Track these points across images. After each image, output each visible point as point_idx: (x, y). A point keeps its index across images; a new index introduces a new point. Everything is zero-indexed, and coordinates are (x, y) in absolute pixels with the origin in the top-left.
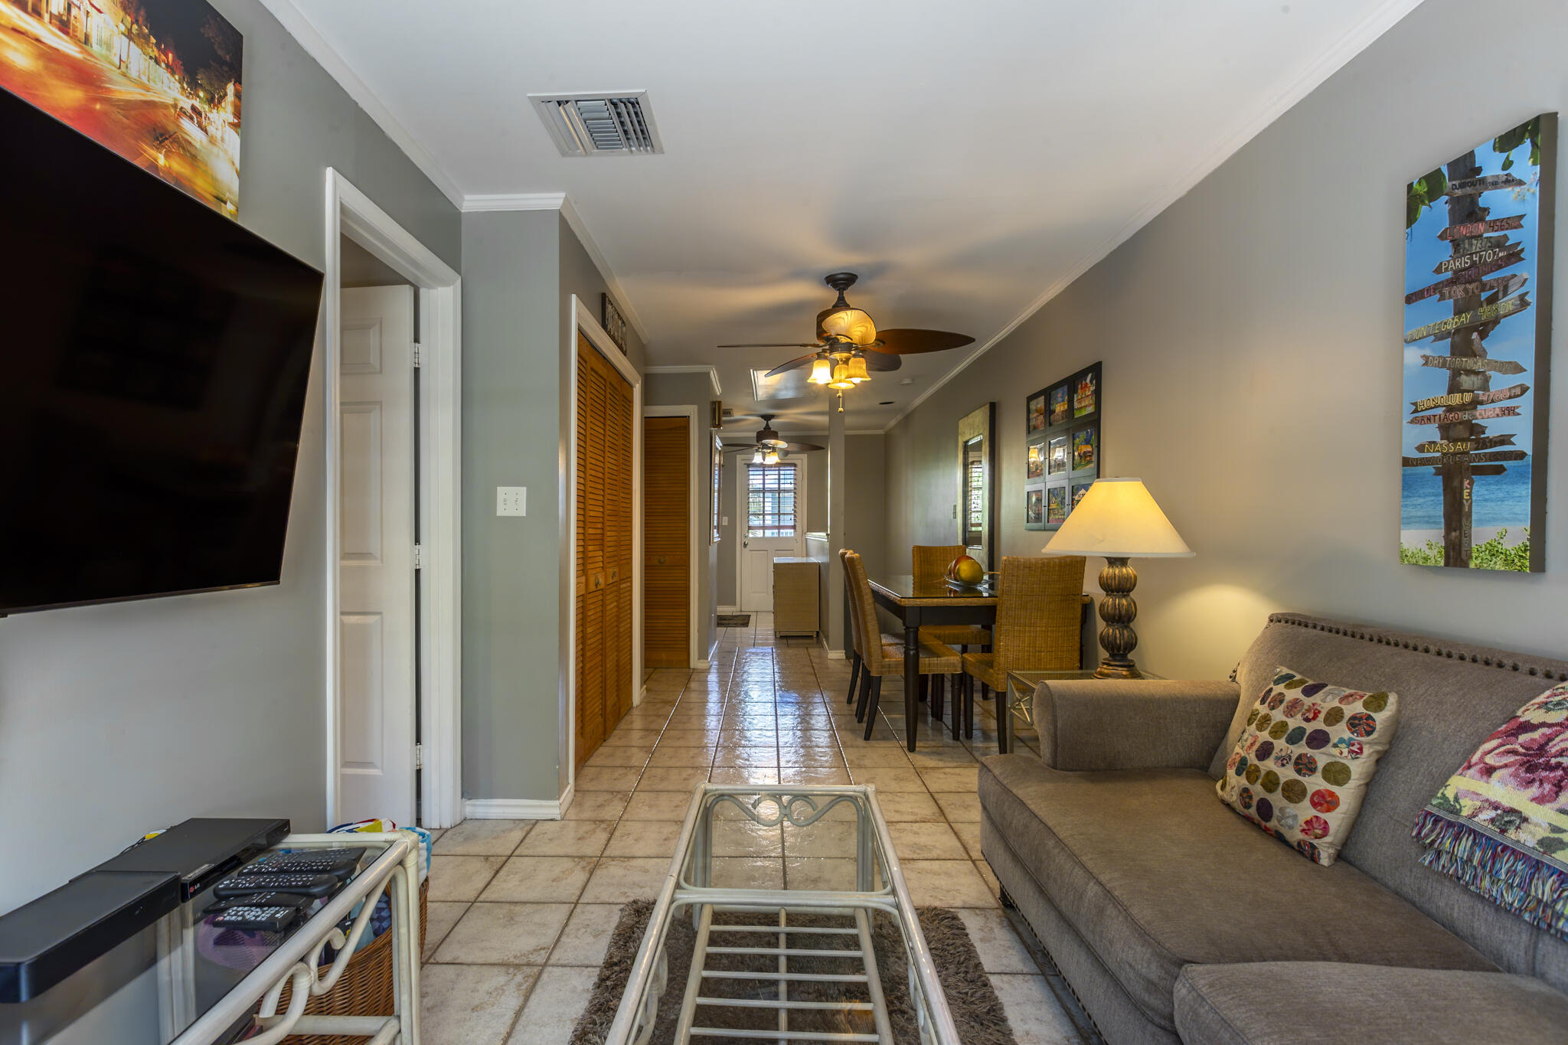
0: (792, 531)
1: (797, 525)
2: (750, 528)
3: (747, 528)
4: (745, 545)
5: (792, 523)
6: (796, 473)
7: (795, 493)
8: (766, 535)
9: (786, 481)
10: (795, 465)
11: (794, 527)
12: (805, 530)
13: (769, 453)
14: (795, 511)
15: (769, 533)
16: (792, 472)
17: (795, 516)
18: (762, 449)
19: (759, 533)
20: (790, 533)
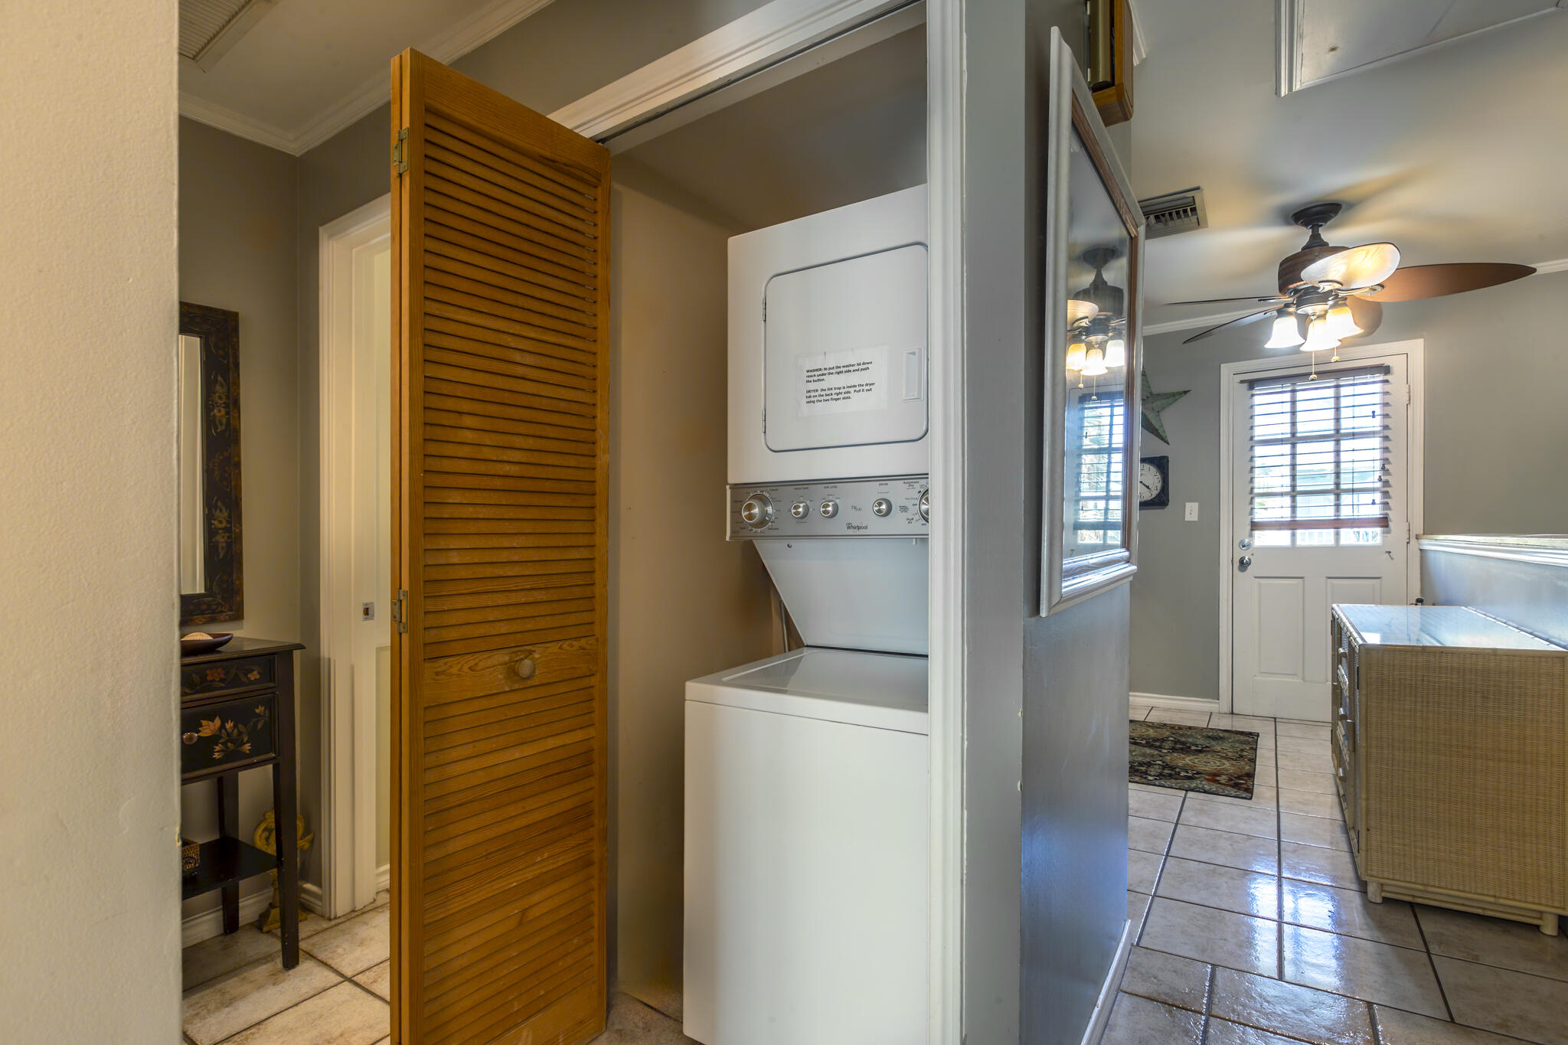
0: (1378, 530)
1: (1391, 515)
2: (1255, 526)
3: (1249, 528)
4: (1243, 565)
5: (1376, 512)
6: (1388, 387)
7: (1386, 438)
8: (1300, 542)
9: (1358, 411)
10: (1386, 370)
11: (1384, 522)
12: (1418, 526)
13: (1322, 316)
14: (1386, 483)
15: (1307, 538)
16: (1378, 387)
17: (1386, 494)
18: (1299, 305)
19: (1280, 538)
20: (1373, 537)
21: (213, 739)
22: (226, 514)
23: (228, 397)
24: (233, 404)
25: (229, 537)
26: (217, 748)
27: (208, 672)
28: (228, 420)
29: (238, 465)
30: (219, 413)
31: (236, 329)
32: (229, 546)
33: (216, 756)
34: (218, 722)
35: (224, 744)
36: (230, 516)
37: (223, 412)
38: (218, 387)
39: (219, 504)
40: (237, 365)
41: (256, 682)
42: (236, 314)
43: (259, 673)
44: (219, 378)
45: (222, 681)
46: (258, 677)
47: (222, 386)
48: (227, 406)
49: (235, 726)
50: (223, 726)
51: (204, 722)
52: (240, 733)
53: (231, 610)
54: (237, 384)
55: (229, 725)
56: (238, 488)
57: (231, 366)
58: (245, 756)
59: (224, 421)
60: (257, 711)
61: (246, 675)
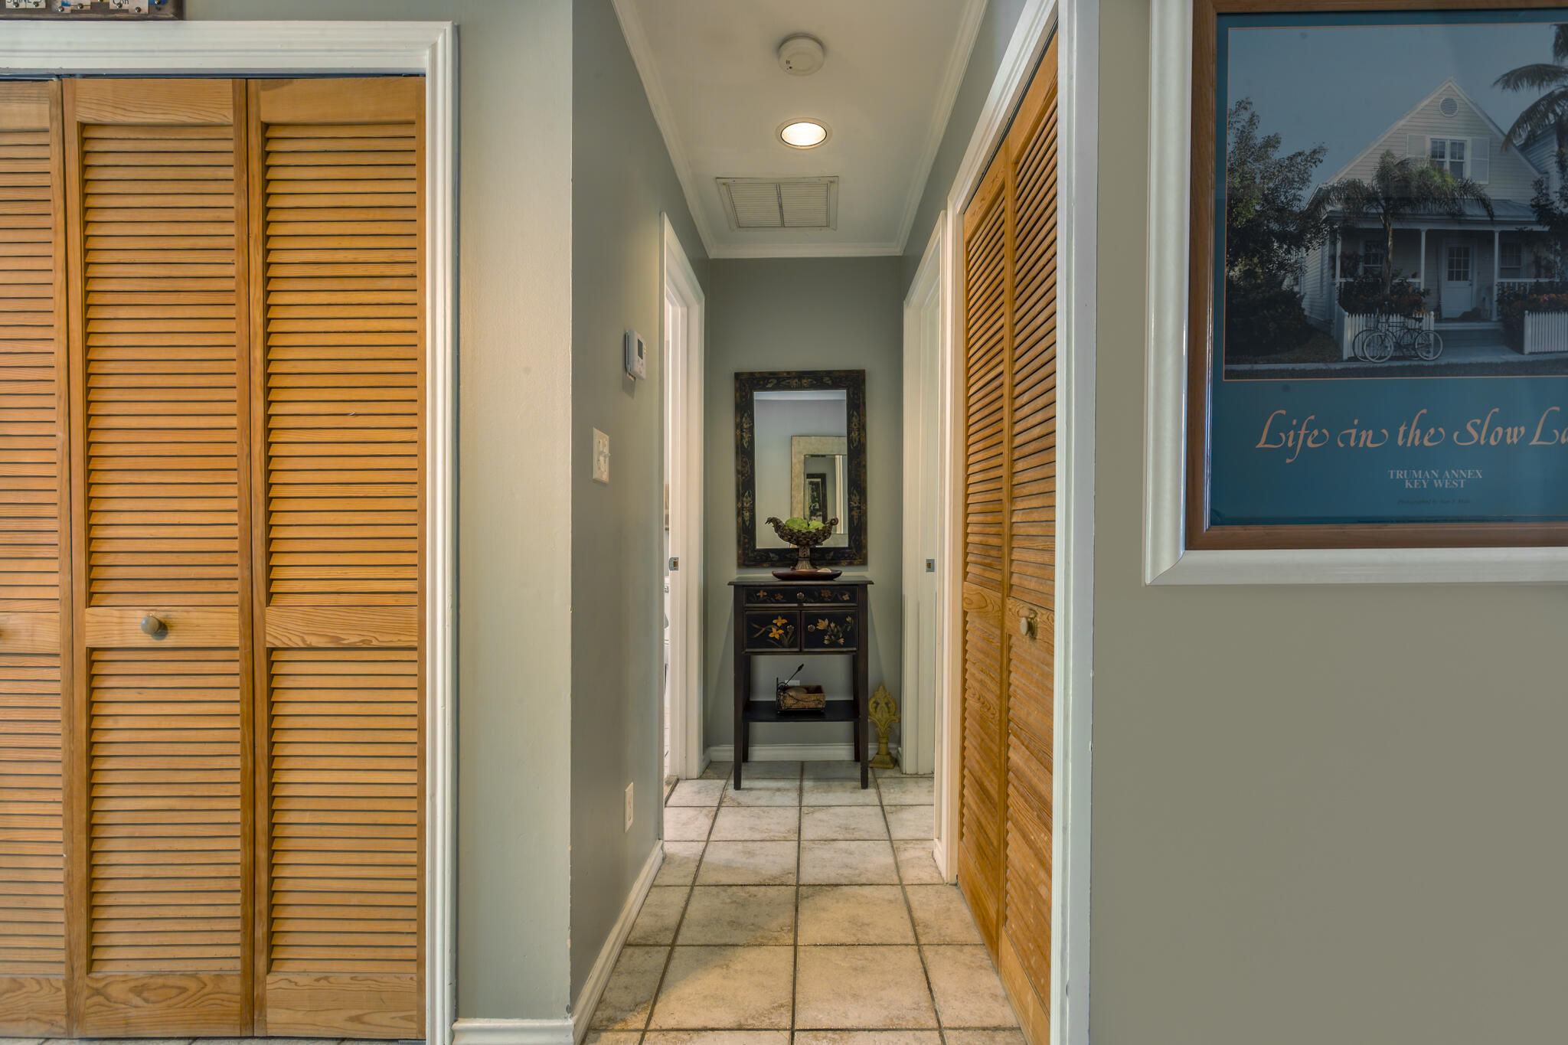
21: (824, 632)
22: (858, 498)
23: (859, 424)
24: (862, 428)
25: (860, 512)
26: (827, 637)
27: (822, 591)
28: (859, 439)
29: (865, 466)
30: (854, 435)
31: (864, 381)
32: (860, 518)
33: (826, 642)
34: (827, 621)
35: (830, 636)
36: (860, 499)
37: (857, 433)
38: (854, 418)
39: (855, 492)
40: (864, 404)
41: (847, 601)
42: (864, 371)
43: (849, 596)
44: (855, 413)
45: (829, 597)
46: (848, 598)
47: (856, 418)
48: (859, 430)
49: (836, 626)
50: (829, 625)
51: (820, 621)
52: (838, 631)
53: (860, 558)
54: (865, 416)
55: (832, 625)
56: (865, 481)
57: (861, 404)
58: (841, 646)
59: (857, 439)
60: (847, 620)
61: (842, 597)
